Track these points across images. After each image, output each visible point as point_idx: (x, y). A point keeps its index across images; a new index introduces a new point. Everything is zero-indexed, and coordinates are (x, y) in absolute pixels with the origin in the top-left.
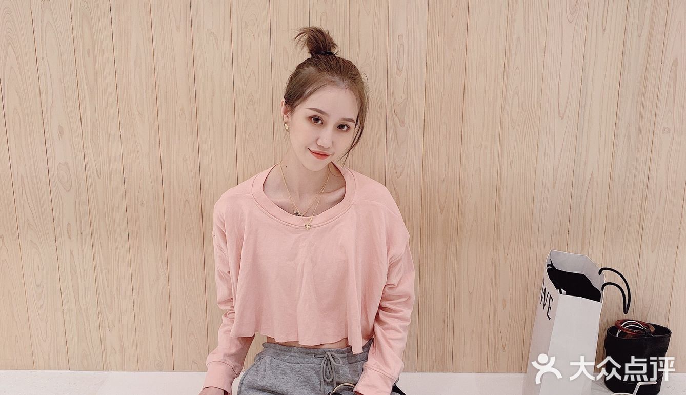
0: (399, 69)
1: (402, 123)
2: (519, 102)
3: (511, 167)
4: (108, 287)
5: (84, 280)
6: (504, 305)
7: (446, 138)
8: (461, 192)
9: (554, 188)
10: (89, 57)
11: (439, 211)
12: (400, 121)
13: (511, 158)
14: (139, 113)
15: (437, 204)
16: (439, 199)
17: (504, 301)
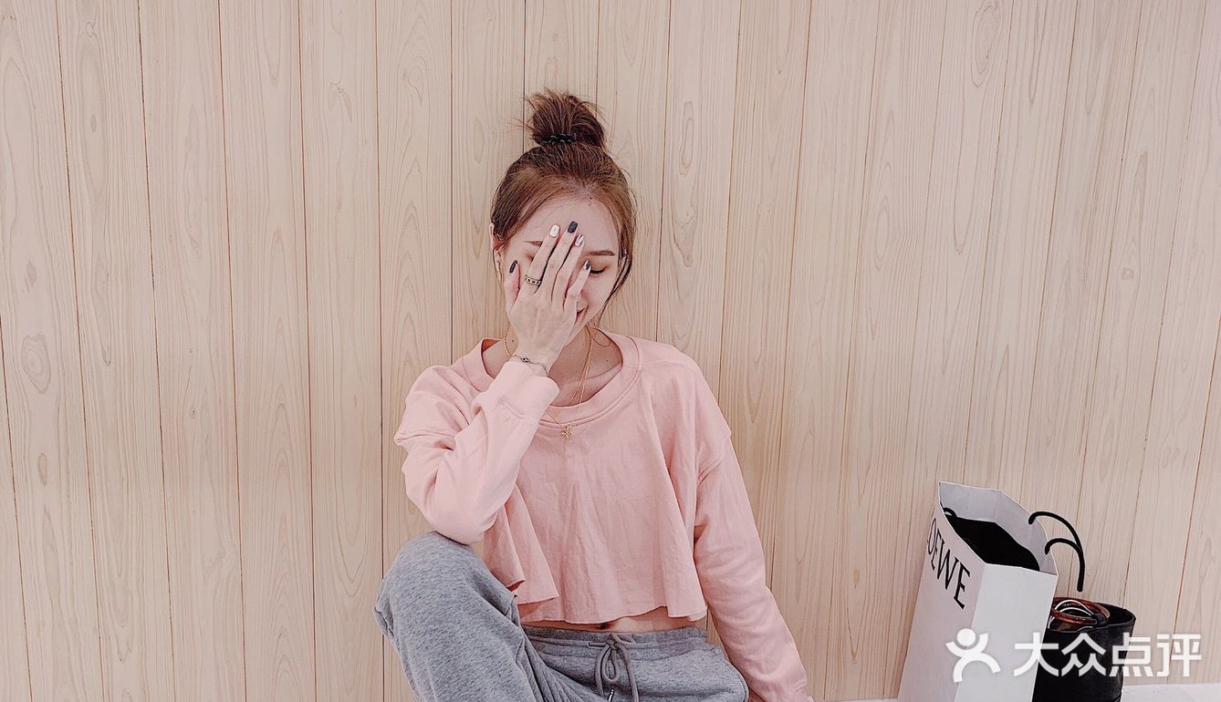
0: (684, 164)
1: (688, 259)
2: (889, 225)
3: (873, 338)
4: (120, 576)
5: (72, 563)
6: (857, 580)
7: (763, 286)
8: (787, 384)
9: (943, 373)
10: (94, 130)
11: (748, 417)
12: (683, 257)
13: (874, 322)
14: (191, 238)
15: (746, 404)
16: (749, 395)
17: (857, 572)
